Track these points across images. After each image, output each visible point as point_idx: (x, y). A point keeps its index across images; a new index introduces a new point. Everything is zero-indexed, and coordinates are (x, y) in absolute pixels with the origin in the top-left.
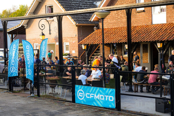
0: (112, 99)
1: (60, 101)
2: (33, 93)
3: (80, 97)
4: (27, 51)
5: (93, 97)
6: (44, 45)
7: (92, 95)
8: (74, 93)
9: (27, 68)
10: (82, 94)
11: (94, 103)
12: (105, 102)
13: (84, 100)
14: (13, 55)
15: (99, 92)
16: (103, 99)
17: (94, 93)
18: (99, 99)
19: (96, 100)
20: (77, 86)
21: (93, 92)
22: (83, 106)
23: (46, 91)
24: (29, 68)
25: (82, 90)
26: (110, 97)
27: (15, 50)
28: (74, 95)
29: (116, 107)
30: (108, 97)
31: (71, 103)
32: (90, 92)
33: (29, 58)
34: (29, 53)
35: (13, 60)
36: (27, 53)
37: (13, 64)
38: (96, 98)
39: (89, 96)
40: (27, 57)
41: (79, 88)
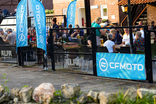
0: (141, 69)
1: (79, 75)
2: (47, 67)
3: (102, 67)
4: (37, 12)
5: (118, 66)
6: (71, 9)
7: (117, 65)
8: (96, 63)
9: (38, 35)
10: (105, 64)
11: (120, 74)
12: (134, 72)
13: (108, 71)
14: (21, 19)
15: (125, 59)
16: (131, 69)
17: (119, 62)
18: (125, 69)
19: (122, 70)
20: (98, 54)
21: (118, 60)
22: (106, 79)
23: (63, 64)
24: (40, 34)
25: (105, 58)
26: (139, 65)
27: (23, 12)
28: (96, 66)
29: (147, 79)
30: (137, 66)
31: (92, 76)
32: (115, 60)
33: (39, 22)
34: (39, 15)
35: (22, 25)
36: (37, 15)
37: (22, 30)
38: (122, 68)
39: (113, 65)
40: (37, 20)
41: (101, 57)
